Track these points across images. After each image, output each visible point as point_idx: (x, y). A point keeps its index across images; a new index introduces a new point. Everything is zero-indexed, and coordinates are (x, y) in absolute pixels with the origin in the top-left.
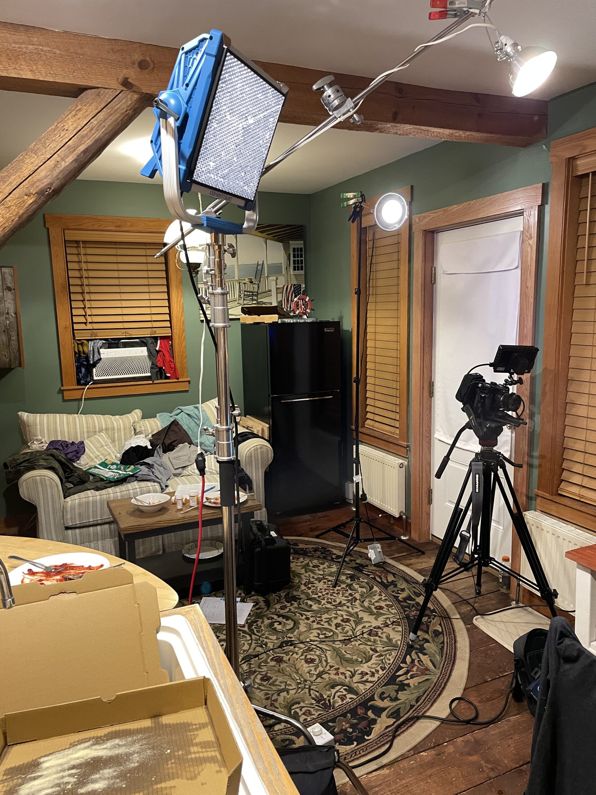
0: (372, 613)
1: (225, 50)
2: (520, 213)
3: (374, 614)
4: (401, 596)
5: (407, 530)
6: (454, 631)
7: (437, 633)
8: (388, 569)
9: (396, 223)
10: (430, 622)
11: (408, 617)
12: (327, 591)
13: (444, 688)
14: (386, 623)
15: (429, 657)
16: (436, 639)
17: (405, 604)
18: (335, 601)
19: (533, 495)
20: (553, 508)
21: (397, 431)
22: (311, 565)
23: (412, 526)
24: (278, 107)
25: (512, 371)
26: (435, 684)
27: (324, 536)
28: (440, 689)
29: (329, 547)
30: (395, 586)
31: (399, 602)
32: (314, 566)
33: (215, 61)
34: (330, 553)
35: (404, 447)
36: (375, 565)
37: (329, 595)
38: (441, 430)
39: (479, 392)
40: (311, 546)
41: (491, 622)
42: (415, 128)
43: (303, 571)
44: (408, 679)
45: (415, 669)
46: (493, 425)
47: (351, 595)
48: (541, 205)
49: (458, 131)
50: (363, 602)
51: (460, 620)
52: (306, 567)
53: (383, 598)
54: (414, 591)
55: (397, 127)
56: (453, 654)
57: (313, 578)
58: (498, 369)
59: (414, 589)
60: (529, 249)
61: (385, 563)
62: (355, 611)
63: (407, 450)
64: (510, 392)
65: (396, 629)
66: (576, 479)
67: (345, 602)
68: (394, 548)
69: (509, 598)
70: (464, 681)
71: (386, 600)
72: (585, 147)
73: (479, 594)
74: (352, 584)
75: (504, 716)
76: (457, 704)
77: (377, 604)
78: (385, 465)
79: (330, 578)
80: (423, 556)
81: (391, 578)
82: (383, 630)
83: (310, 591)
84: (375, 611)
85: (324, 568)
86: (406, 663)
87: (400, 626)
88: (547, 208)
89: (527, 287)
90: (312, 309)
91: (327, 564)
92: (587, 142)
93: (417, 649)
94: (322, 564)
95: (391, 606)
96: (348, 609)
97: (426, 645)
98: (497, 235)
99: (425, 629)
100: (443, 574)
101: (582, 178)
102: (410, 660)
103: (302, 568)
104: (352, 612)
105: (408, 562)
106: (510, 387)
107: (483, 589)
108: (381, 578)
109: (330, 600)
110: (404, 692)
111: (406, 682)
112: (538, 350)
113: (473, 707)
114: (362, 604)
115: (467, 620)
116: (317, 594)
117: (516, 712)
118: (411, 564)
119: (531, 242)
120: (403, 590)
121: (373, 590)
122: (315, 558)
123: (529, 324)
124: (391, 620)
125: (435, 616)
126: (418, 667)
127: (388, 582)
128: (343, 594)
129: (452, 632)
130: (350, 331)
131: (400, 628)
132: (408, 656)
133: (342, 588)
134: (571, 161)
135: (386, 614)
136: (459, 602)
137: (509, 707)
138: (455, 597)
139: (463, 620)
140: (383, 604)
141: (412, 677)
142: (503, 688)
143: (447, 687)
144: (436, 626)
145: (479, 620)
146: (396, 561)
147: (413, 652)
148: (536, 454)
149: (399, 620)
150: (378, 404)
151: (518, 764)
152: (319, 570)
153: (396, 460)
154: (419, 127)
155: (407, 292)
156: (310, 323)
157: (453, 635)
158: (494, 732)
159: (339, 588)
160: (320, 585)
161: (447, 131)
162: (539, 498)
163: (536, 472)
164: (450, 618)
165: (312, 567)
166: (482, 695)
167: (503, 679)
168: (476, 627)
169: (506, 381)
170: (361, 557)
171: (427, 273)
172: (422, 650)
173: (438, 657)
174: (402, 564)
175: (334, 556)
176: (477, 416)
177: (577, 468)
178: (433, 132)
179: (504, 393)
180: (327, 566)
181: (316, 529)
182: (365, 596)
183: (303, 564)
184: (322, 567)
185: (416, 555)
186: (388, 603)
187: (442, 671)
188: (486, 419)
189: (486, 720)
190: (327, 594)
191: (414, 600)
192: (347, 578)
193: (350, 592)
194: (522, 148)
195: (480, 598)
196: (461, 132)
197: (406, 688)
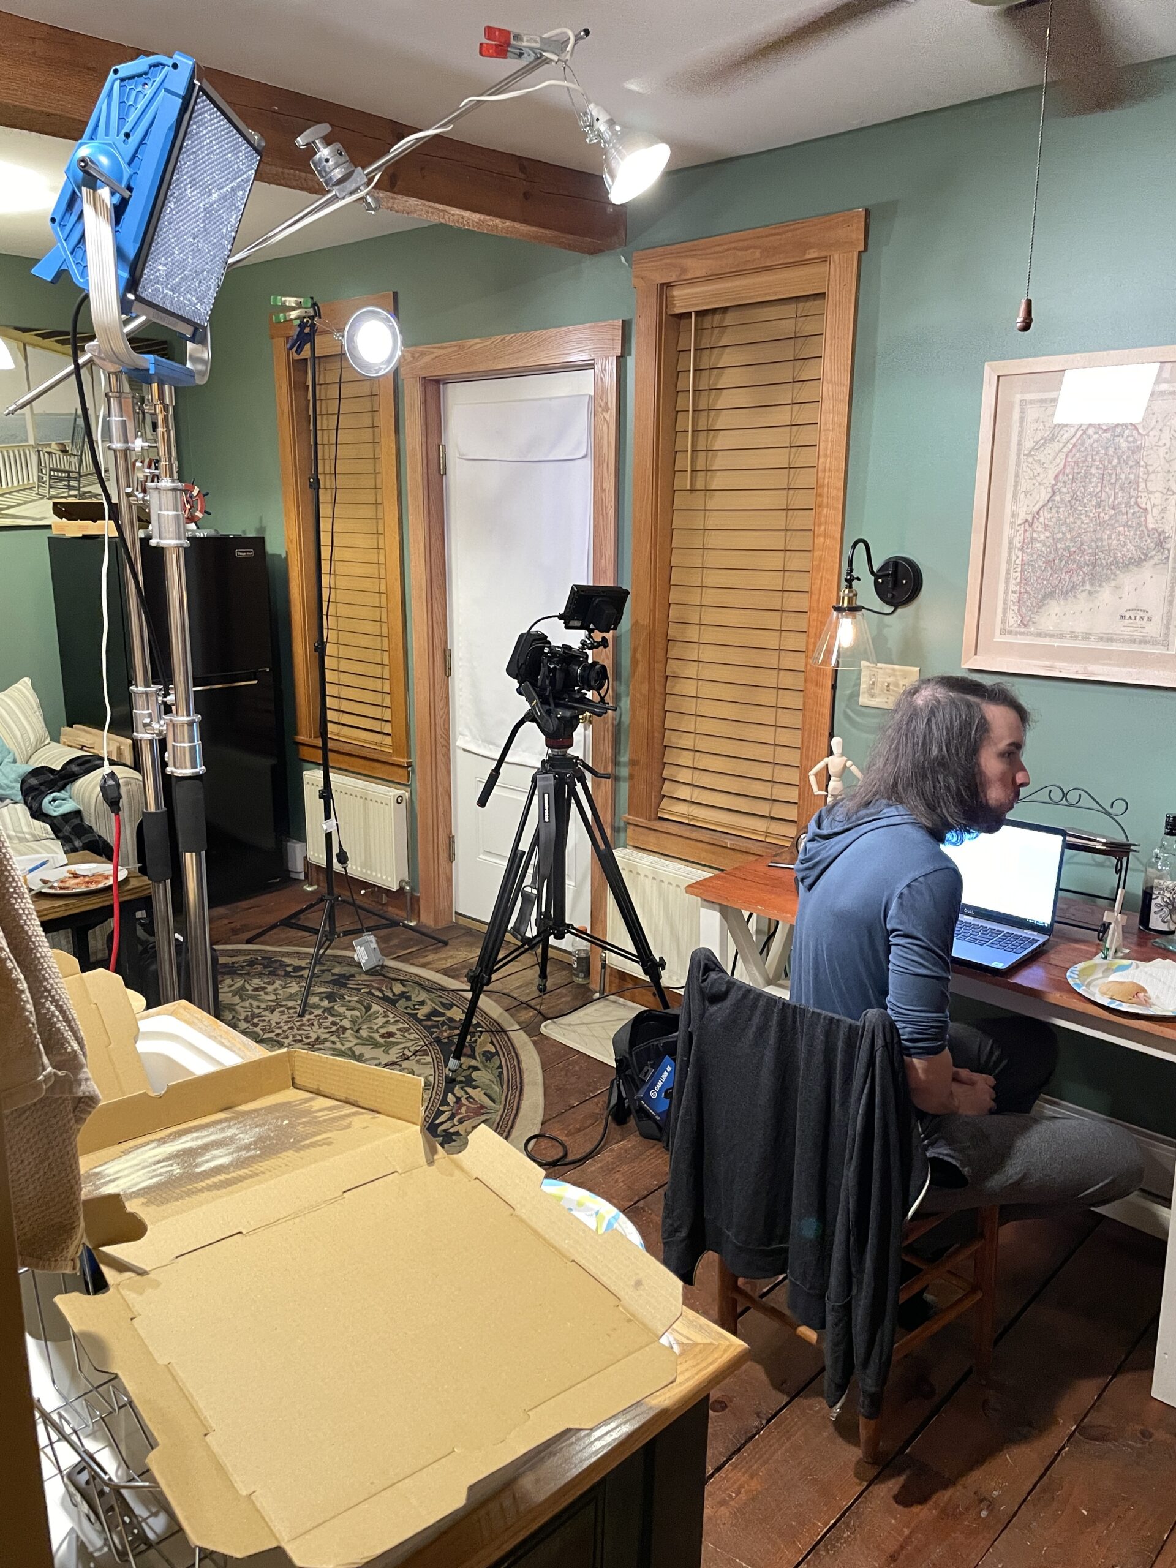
0: (377, 1045)
1: (197, 88)
2: (589, 366)
3: (381, 1046)
4: (422, 1013)
5: (412, 910)
6: (514, 1048)
7: (488, 1056)
8: (391, 975)
9: (382, 363)
10: (476, 1041)
11: (438, 1041)
12: (290, 1025)
13: (512, 1127)
14: (404, 1054)
15: (482, 1089)
16: (488, 1063)
17: (429, 1023)
18: (307, 1038)
19: (622, 824)
20: (652, 840)
21: (388, 740)
22: (250, 988)
23: (422, 902)
24: (250, 173)
25: (592, 626)
26: (498, 1124)
27: (261, 939)
28: (507, 1130)
29: (276, 956)
30: (409, 999)
31: (420, 1021)
32: (256, 990)
33: (183, 103)
34: (281, 965)
35: (404, 767)
36: (367, 973)
37: (295, 1030)
38: (467, 732)
39: (545, 661)
40: (241, 959)
41: (567, 1028)
42: (424, 205)
43: (237, 999)
44: (455, 1125)
45: (463, 1110)
46: (568, 714)
47: (334, 1023)
48: (622, 356)
49: (494, 219)
50: (357, 1031)
51: (521, 1032)
52: (240, 992)
53: (392, 1020)
54: (441, 1003)
55: (395, 199)
56: (518, 1079)
57: (259, 1007)
58: (572, 623)
59: (441, 999)
60: (605, 427)
61: (383, 966)
62: (346, 1047)
63: (409, 772)
64: (590, 661)
65: (422, 1061)
66: (683, 792)
67: (327, 1036)
68: (395, 942)
69: (589, 990)
70: (541, 1111)
71: (397, 1021)
72: (684, 271)
73: (543, 990)
74: (333, 1007)
75: (603, 1146)
76: (535, 1144)
77: (382, 1031)
78: (368, 801)
79: (290, 1004)
80: (448, 948)
81: (398, 988)
82: (400, 1065)
83: (258, 1029)
84: (382, 1041)
85: (276, 989)
86: (448, 1105)
87: (428, 1055)
88: (631, 361)
89: (604, 490)
90: (206, 512)
91: (278, 982)
92: (689, 262)
93: (461, 1082)
94: (268, 983)
95: (408, 1030)
96: (334, 1046)
97: (474, 1075)
98: (550, 399)
99: (469, 1052)
100: (500, 956)
101: (680, 319)
102: (454, 1099)
103: (233, 996)
104: (343, 1048)
105: (422, 960)
106: (589, 652)
107: (549, 983)
108: (382, 991)
109: (299, 1038)
110: (453, 1144)
111: (452, 1130)
112: (629, 593)
113: (557, 1144)
114: (358, 1035)
115: (532, 1030)
116: (273, 1032)
117: (619, 1138)
118: (428, 963)
119: (607, 416)
120: (423, 1003)
121: (372, 1010)
122: (254, 977)
123: (609, 551)
124: (412, 1049)
125: (481, 1032)
126: (468, 1107)
127: (394, 994)
128: (320, 1025)
129: (512, 1051)
130: (284, 555)
131: (428, 1059)
132: (450, 1095)
133: (316, 1016)
134: (664, 288)
135: (401, 1043)
136: (515, 1006)
137: (609, 1134)
138: (507, 1001)
139: (525, 1031)
140: (392, 1029)
141: (461, 1122)
142: (597, 1111)
143: (517, 1125)
144: (485, 1046)
145: (550, 1027)
146: (403, 962)
147: (457, 1088)
148: (624, 758)
149: (425, 1047)
150: (346, 693)
151: (631, 1201)
152: (266, 993)
153: (388, 792)
154: (432, 204)
155: (395, 487)
156: (204, 538)
157: (513, 1054)
158: (593, 1169)
159: (312, 1017)
160: (275, 1017)
161: (476, 217)
162: (632, 827)
163: (624, 787)
164: (505, 1032)
165: (252, 991)
166: (569, 1125)
167: (595, 1100)
168: (546, 1038)
169: (583, 643)
170: (340, 963)
171: (430, 457)
172: (469, 1082)
173: (497, 1088)
174: (412, 964)
175: (289, 969)
176: (544, 701)
177: (684, 776)
178: (453, 215)
179: (582, 662)
180: (281, 985)
181: (244, 929)
182: (360, 1020)
183: (233, 988)
184: (270, 988)
185: (435, 949)
186: (401, 1026)
187: (505, 1105)
188: (557, 705)
189: (579, 1156)
190: (292, 1028)
191: (443, 1015)
192: (321, 1000)
193: (331, 1019)
194: (588, 256)
195: (547, 995)
196: (498, 221)
197: (454, 1137)
